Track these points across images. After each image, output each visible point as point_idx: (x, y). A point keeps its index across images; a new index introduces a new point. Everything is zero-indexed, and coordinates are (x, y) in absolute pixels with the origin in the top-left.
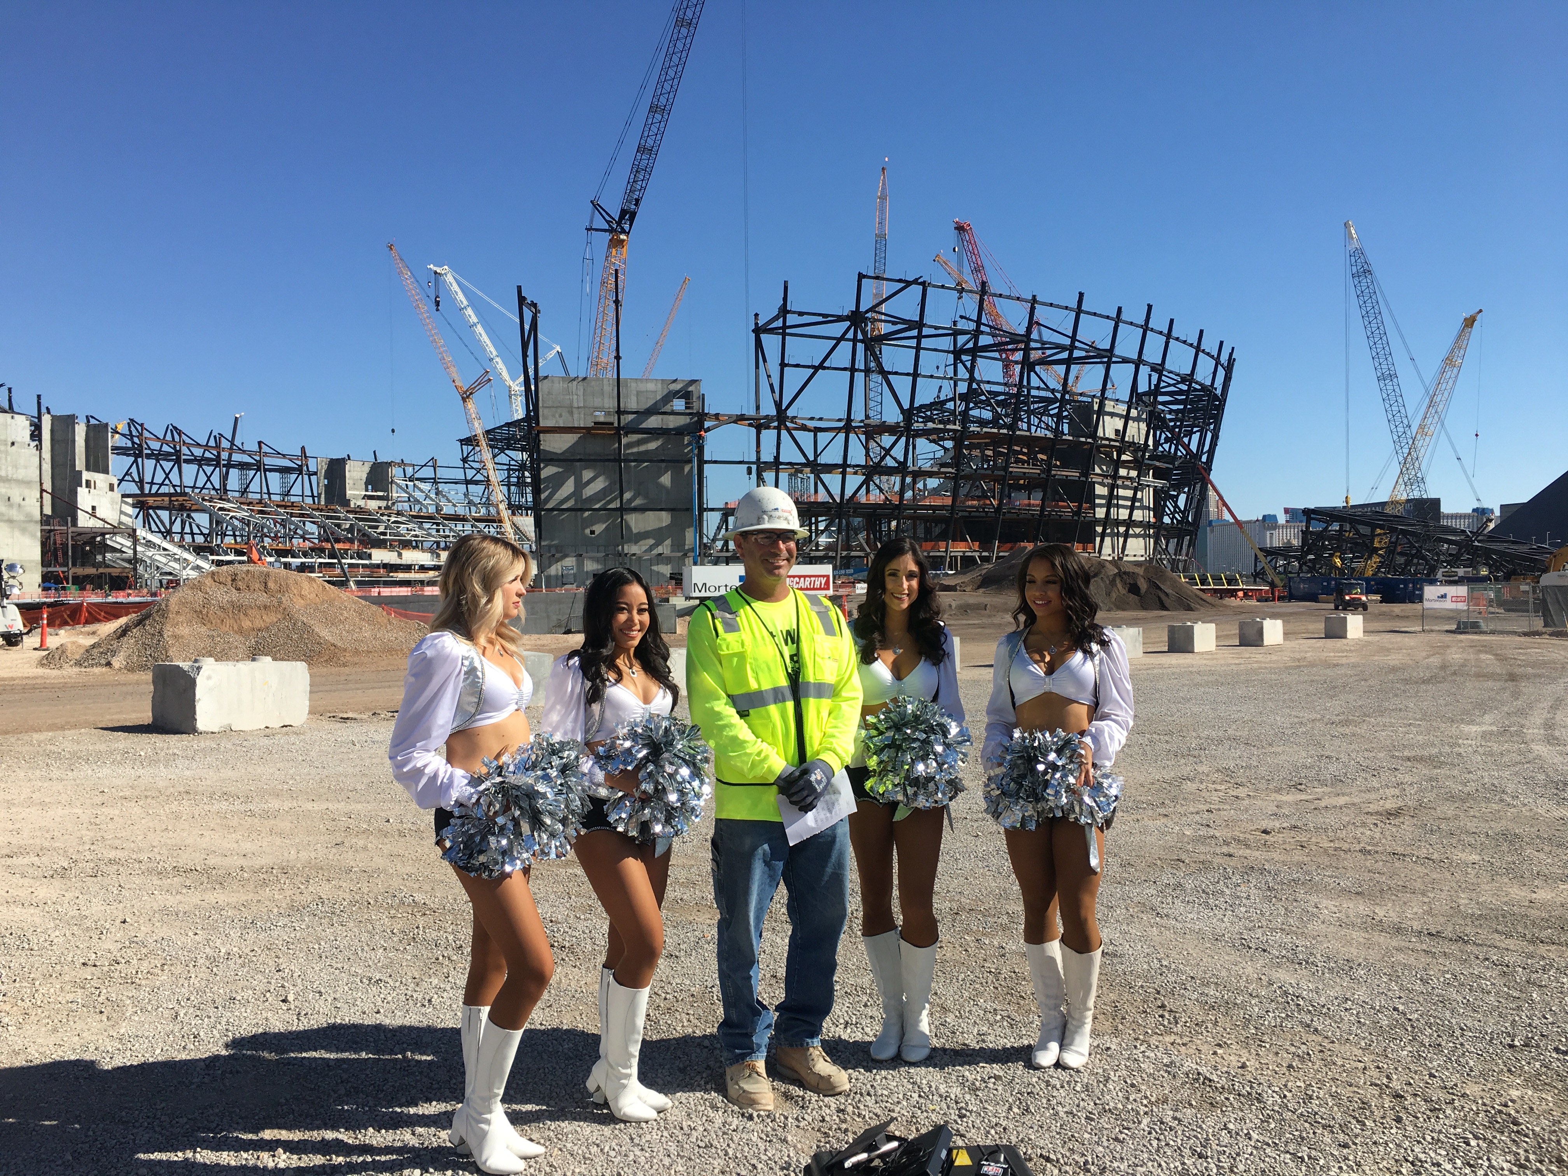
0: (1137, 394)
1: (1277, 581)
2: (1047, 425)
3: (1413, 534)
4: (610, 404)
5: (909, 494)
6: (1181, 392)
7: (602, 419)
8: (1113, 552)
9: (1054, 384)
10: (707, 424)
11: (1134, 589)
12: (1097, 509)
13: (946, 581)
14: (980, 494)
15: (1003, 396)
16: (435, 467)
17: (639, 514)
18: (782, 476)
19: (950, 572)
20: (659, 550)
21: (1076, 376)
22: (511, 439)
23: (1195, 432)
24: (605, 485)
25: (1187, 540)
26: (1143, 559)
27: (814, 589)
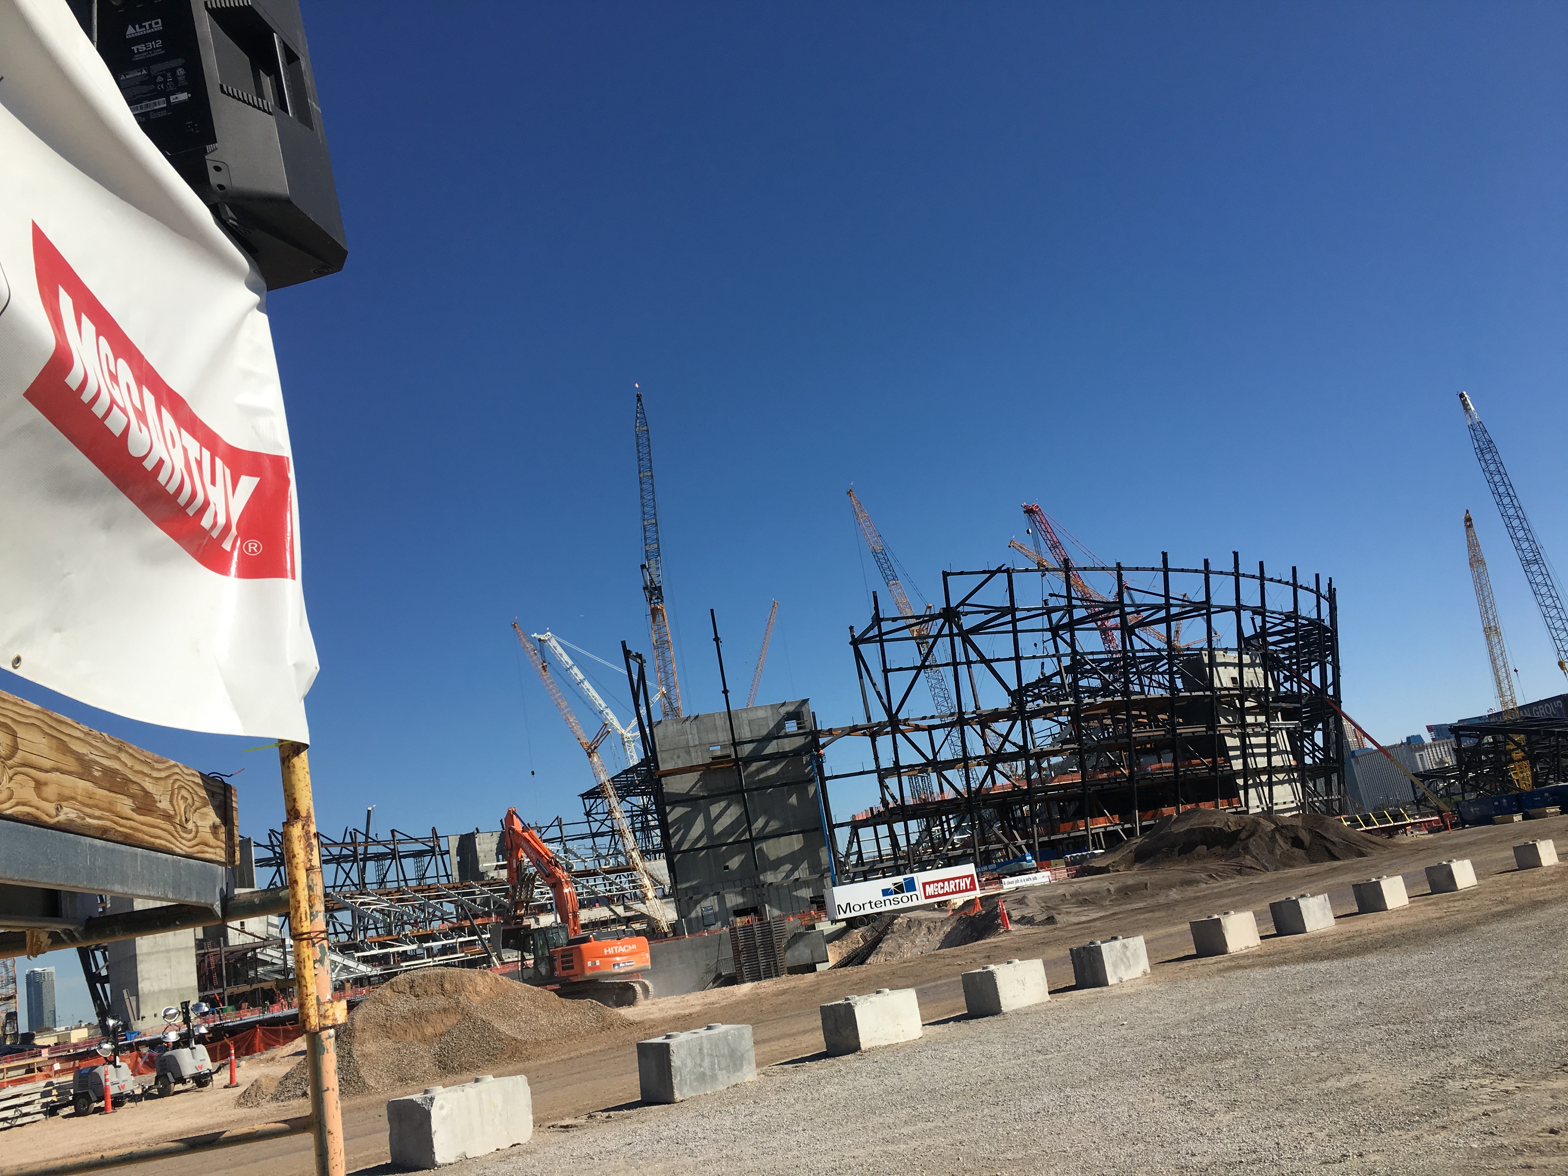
0: (1246, 639)
1: (1443, 806)
2: (1159, 683)
4: (725, 737)
5: (1035, 776)
6: (1290, 629)
7: (719, 753)
8: (1261, 803)
9: (1157, 644)
10: (822, 741)
11: (1297, 842)
12: (1233, 762)
13: (1097, 863)
14: (1108, 765)
15: (1108, 663)
16: (560, 826)
17: (771, 842)
18: (905, 779)
19: (1096, 852)
20: (796, 875)
21: (1177, 632)
22: (630, 785)
23: (1314, 667)
24: (734, 818)
25: (1335, 777)
26: (1294, 805)
27: (960, 891)
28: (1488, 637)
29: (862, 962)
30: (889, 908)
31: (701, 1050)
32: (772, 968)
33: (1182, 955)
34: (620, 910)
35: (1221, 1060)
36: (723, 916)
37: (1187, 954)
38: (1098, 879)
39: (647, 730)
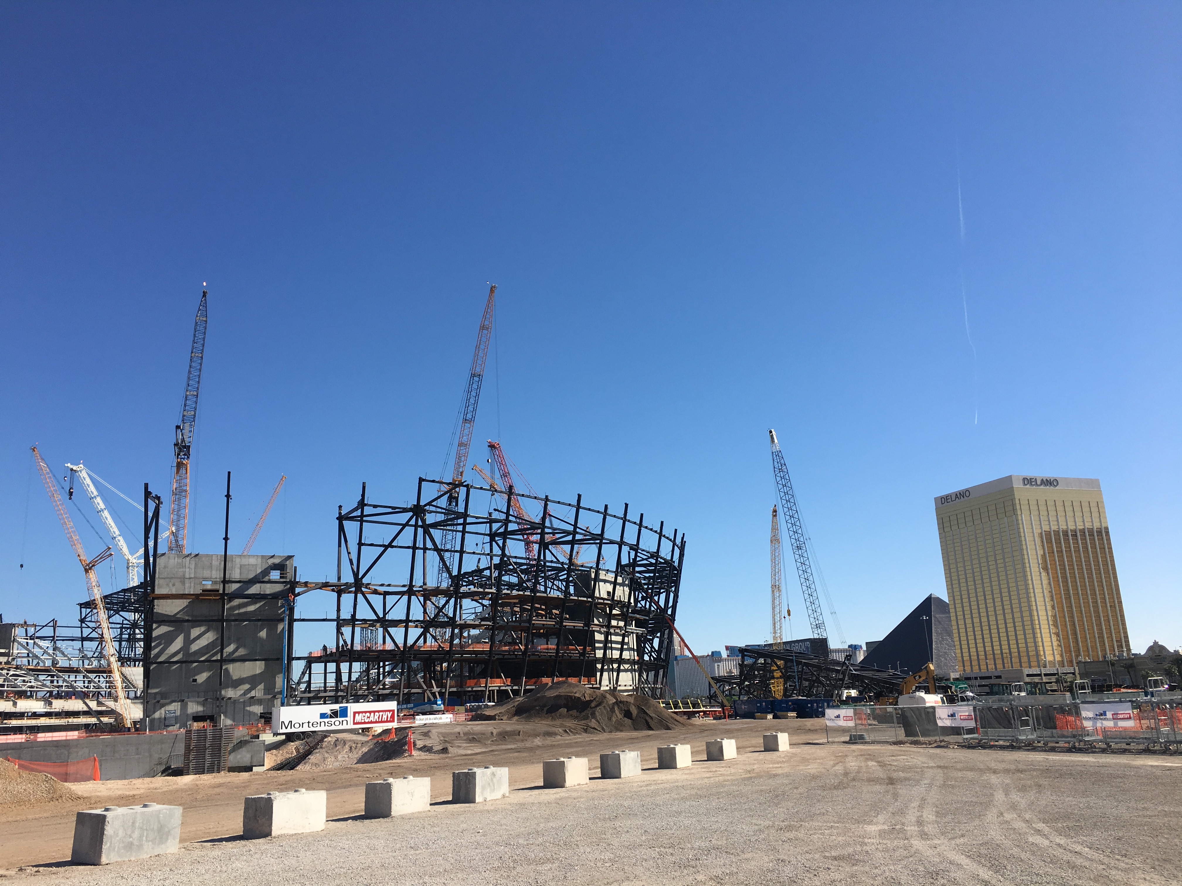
0: (621, 566)
1: (726, 702)
2: (558, 587)
3: (813, 666)
4: (218, 575)
5: (456, 641)
6: (651, 564)
7: (209, 587)
8: (610, 683)
9: (562, 559)
10: (297, 590)
11: (628, 714)
12: (597, 651)
13: (488, 712)
14: (511, 641)
15: (526, 567)
16: (54, 627)
17: (238, 664)
18: (358, 630)
19: (489, 704)
20: (253, 694)
21: (578, 553)
22: (126, 602)
23: (662, 593)
24: (210, 641)
25: (661, 672)
26: (631, 688)
27: (382, 722)
28: (773, 591)
29: (292, 769)
30: (323, 728)
31: (133, 823)
32: (216, 767)
33: (533, 785)
34: (93, 705)
35: (543, 863)
36: (181, 720)
37: (537, 785)
38: (488, 724)
39: (151, 559)
